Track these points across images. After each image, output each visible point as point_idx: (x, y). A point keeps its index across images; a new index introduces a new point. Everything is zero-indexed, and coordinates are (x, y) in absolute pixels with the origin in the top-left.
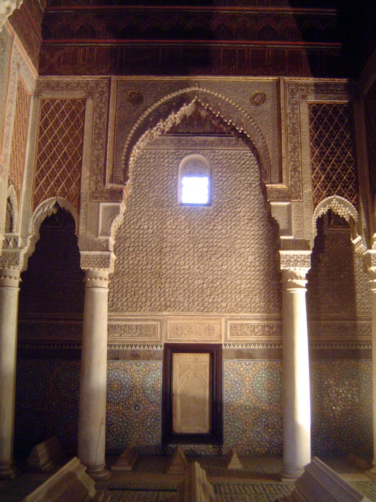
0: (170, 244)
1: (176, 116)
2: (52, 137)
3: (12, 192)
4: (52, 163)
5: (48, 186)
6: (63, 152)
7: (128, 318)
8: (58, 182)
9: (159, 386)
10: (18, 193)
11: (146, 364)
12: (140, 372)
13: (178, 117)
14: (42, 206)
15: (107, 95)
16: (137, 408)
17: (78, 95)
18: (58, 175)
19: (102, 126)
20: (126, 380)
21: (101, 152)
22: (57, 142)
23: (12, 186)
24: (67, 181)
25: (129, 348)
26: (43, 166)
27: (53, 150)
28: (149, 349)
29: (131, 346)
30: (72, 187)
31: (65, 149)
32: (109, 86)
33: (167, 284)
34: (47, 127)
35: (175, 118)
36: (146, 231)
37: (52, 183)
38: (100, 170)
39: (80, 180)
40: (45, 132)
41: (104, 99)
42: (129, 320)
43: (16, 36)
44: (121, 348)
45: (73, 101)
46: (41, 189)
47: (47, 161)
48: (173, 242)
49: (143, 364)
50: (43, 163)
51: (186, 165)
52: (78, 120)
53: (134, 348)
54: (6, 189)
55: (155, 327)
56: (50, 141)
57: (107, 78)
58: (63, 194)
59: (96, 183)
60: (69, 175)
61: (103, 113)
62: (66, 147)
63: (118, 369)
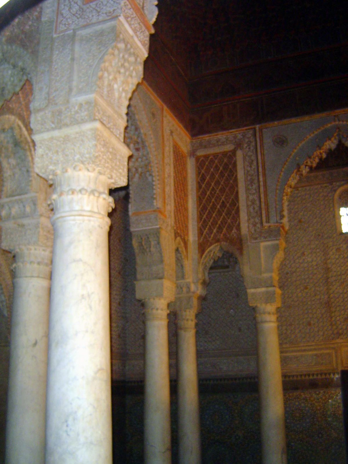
0: (335, 273)
1: (322, 151)
2: (210, 190)
3: (179, 244)
4: (212, 213)
5: (211, 233)
6: (221, 201)
7: (303, 348)
8: (220, 228)
9: (340, 412)
10: (186, 243)
11: (324, 392)
12: (320, 400)
13: (323, 152)
14: (208, 252)
15: (253, 144)
16: (320, 435)
17: (229, 148)
18: (219, 222)
19: (253, 172)
20: (307, 408)
21: (255, 197)
22: (215, 193)
23: (178, 238)
24: (228, 227)
25: (307, 377)
26: (205, 216)
27: (212, 201)
28: (326, 377)
29: (309, 375)
30: (233, 231)
31: (223, 198)
32: (255, 135)
33: (336, 312)
34: (204, 181)
35: (321, 154)
36: (311, 264)
37: (215, 231)
38: (257, 212)
39: (239, 225)
40: (203, 186)
41: (252, 148)
42: (305, 350)
43: (165, 107)
44: (299, 378)
45: (224, 154)
46: (205, 237)
47: (207, 211)
48: (339, 271)
49: (322, 392)
50: (204, 214)
51: (340, 196)
52: (231, 171)
53: (311, 377)
54: (174, 242)
55: (329, 355)
56: (208, 193)
57: (251, 129)
58: (226, 239)
59: (255, 225)
60: (229, 221)
61: (252, 161)
62: (224, 197)
63: (298, 398)
